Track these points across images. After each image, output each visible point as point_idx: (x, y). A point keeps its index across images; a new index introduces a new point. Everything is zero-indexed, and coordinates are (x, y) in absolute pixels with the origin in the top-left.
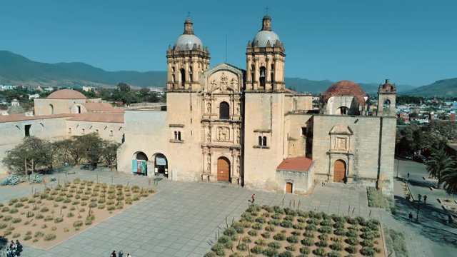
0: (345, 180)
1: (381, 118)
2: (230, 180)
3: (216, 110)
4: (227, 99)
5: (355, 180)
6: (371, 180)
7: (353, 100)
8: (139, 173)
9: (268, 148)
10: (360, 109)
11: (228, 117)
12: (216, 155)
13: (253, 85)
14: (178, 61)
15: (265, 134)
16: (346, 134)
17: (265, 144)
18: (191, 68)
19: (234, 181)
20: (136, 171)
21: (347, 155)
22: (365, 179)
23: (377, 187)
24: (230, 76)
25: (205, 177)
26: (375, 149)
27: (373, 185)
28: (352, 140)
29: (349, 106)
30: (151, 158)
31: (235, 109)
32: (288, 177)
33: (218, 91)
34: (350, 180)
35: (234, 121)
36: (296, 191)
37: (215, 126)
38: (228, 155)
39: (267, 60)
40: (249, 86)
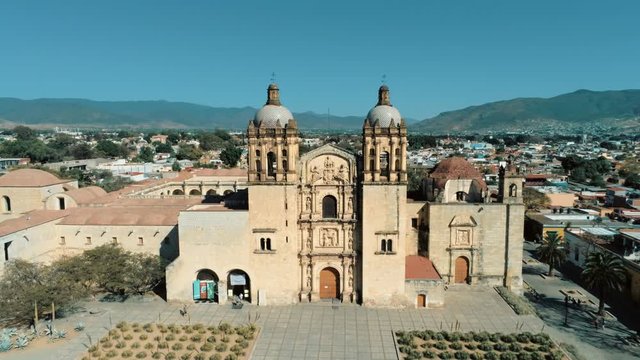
0: (468, 280)
1: (508, 206)
2: (339, 296)
3: (319, 207)
4: (334, 192)
5: (480, 279)
6: (498, 277)
7: (472, 185)
8: (204, 300)
9: (394, 254)
10: (483, 196)
11: (335, 214)
12: (320, 266)
13: (373, 175)
14: (265, 143)
15: (389, 237)
16: (469, 225)
17: (390, 249)
18: (285, 153)
19: (346, 298)
20: (198, 296)
21: (471, 250)
22: (492, 277)
23: (505, 285)
24: (338, 162)
25: (304, 296)
26: (501, 242)
27: (500, 283)
28: (475, 232)
29: (467, 190)
30: (223, 276)
31: (346, 205)
32: (420, 288)
33: (320, 182)
34: (474, 280)
35: (345, 220)
36: (430, 305)
37: (317, 229)
38: (337, 264)
39: (391, 144)
40: (368, 177)
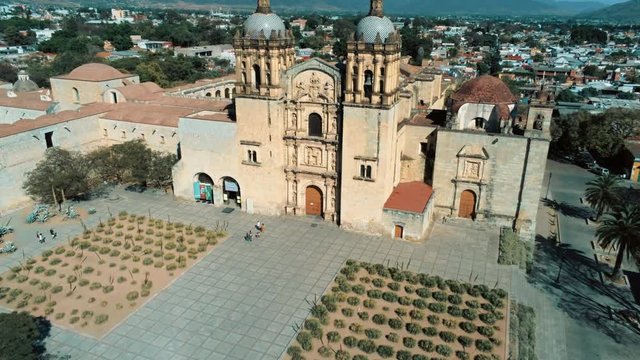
0: (473, 216)
1: (529, 140)
2: (322, 215)
3: (304, 125)
4: (319, 110)
5: (486, 216)
6: (507, 217)
7: (494, 110)
8: (204, 200)
9: (373, 181)
10: (502, 125)
11: (320, 134)
12: (303, 183)
13: (354, 96)
14: (249, 55)
15: (369, 163)
16: (479, 157)
17: (369, 175)
18: (268, 65)
19: (328, 217)
20: (199, 196)
21: (479, 184)
22: (500, 216)
23: (514, 227)
24: (323, 78)
25: (289, 210)
26: (517, 180)
27: (509, 224)
28: (487, 165)
29: (487, 117)
30: (218, 182)
31: (330, 124)
32: (397, 219)
33: (305, 99)
34: (480, 217)
35: (327, 141)
36: (407, 237)
37: (302, 146)
38: (320, 183)
39: (375, 62)
40: (349, 97)
